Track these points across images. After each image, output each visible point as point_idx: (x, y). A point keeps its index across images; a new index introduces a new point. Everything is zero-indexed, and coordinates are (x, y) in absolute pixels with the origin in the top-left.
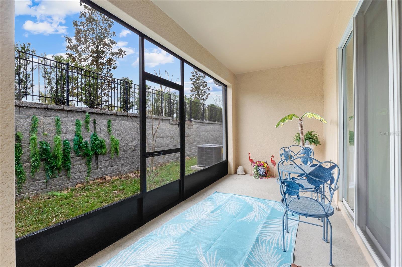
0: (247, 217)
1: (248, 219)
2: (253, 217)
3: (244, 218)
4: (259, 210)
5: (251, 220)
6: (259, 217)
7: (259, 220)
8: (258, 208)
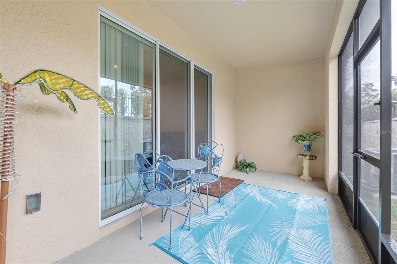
0: (239, 230)
1: (239, 228)
2: (231, 230)
3: (243, 228)
4: (219, 241)
5: (236, 226)
6: (225, 229)
7: (226, 226)
8: (219, 243)
